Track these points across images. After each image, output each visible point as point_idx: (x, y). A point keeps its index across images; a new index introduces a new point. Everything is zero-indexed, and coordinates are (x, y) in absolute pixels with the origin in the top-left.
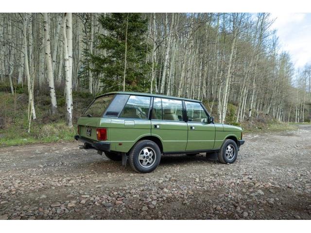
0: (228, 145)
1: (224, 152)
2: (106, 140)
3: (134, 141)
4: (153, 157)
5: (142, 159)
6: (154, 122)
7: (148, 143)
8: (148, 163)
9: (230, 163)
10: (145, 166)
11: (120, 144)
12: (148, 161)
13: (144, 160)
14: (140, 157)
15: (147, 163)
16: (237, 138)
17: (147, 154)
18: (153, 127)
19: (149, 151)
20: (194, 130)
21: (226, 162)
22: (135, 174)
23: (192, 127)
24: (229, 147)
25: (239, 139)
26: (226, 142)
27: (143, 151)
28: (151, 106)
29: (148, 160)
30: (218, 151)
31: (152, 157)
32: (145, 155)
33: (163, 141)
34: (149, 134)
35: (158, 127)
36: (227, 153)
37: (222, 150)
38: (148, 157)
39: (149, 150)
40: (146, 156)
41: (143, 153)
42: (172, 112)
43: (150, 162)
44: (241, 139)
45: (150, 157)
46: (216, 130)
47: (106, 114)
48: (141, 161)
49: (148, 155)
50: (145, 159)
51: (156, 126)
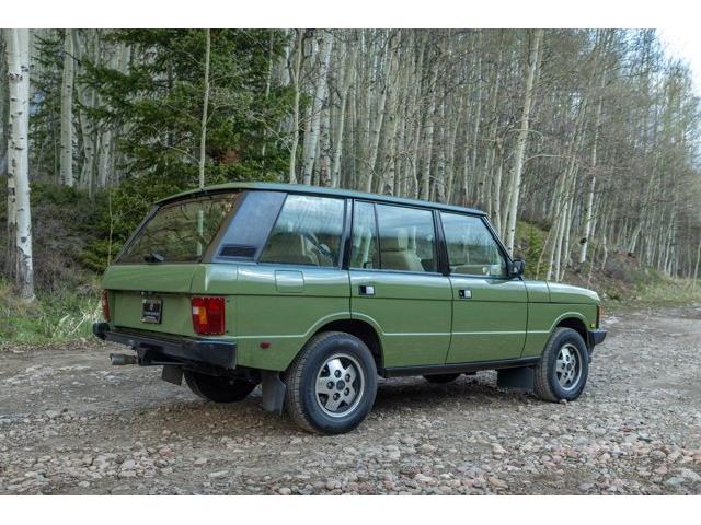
0: (561, 345)
1: (552, 365)
2: (224, 334)
3: (304, 336)
4: (356, 385)
5: (325, 390)
6: (357, 277)
7: (342, 341)
8: (343, 403)
9: (569, 400)
10: (331, 414)
11: (265, 346)
12: (342, 397)
13: (331, 393)
14: (321, 385)
15: (339, 402)
17: (338, 374)
18: (356, 292)
19: (345, 366)
20: (470, 300)
21: (557, 398)
22: (306, 439)
23: (462, 292)
24: (565, 352)
25: (591, 328)
26: (556, 335)
27: (327, 367)
28: (348, 229)
29: (342, 393)
30: (535, 364)
31: (353, 385)
32: (332, 377)
33: (385, 334)
34: (344, 314)
35: (370, 290)
36: (559, 369)
37: (546, 359)
38: (341, 385)
39: (345, 363)
40: (336, 380)
41: (326, 373)
42: (402, 244)
43: (348, 399)
44: (597, 327)
45: (349, 385)
46: (531, 300)
47: (222, 254)
48: (324, 397)
49: (342, 377)
50: (335, 390)
51: (363, 289)
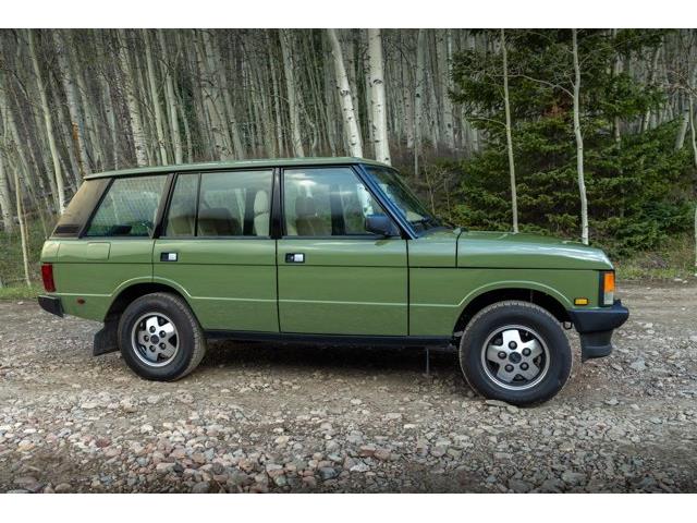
0: (498, 325)
2: (54, 290)
3: (111, 296)
4: (174, 341)
5: (142, 342)
6: (162, 245)
7: (150, 302)
8: (159, 356)
11: (82, 302)
12: (159, 350)
13: (148, 345)
14: (139, 338)
16: (565, 300)
17: (154, 330)
18: (158, 259)
19: (160, 324)
20: (302, 265)
21: (485, 393)
23: (289, 256)
24: (509, 335)
25: (578, 306)
27: (144, 323)
29: (157, 346)
31: (169, 341)
32: (148, 332)
33: (191, 298)
34: (147, 278)
35: (172, 256)
38: (155, 339)
39: (162, 322)
40: (151, 335)
41: (143, 327)
43: (164, 353)
45: (164, 341)
46: (409, 265)
47: (56, 232)
48: (142, 348)
49: (157, 333)
50: (151, 343)
51: (164, 256)
